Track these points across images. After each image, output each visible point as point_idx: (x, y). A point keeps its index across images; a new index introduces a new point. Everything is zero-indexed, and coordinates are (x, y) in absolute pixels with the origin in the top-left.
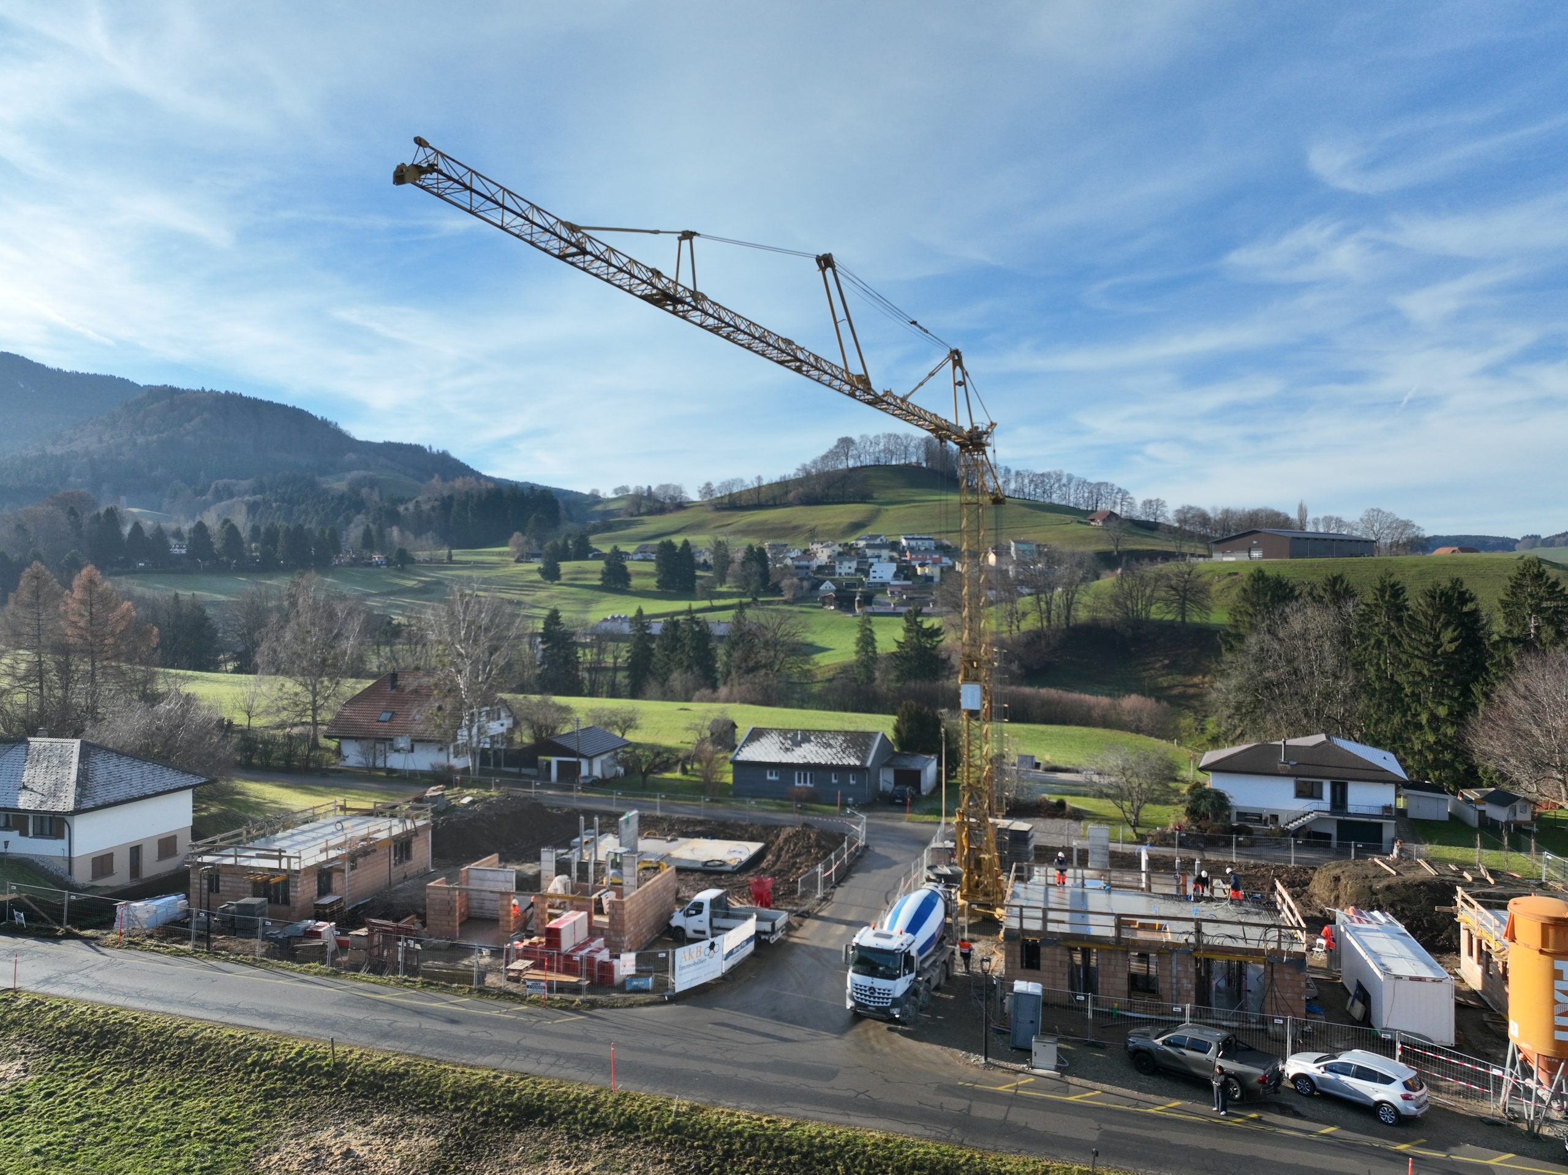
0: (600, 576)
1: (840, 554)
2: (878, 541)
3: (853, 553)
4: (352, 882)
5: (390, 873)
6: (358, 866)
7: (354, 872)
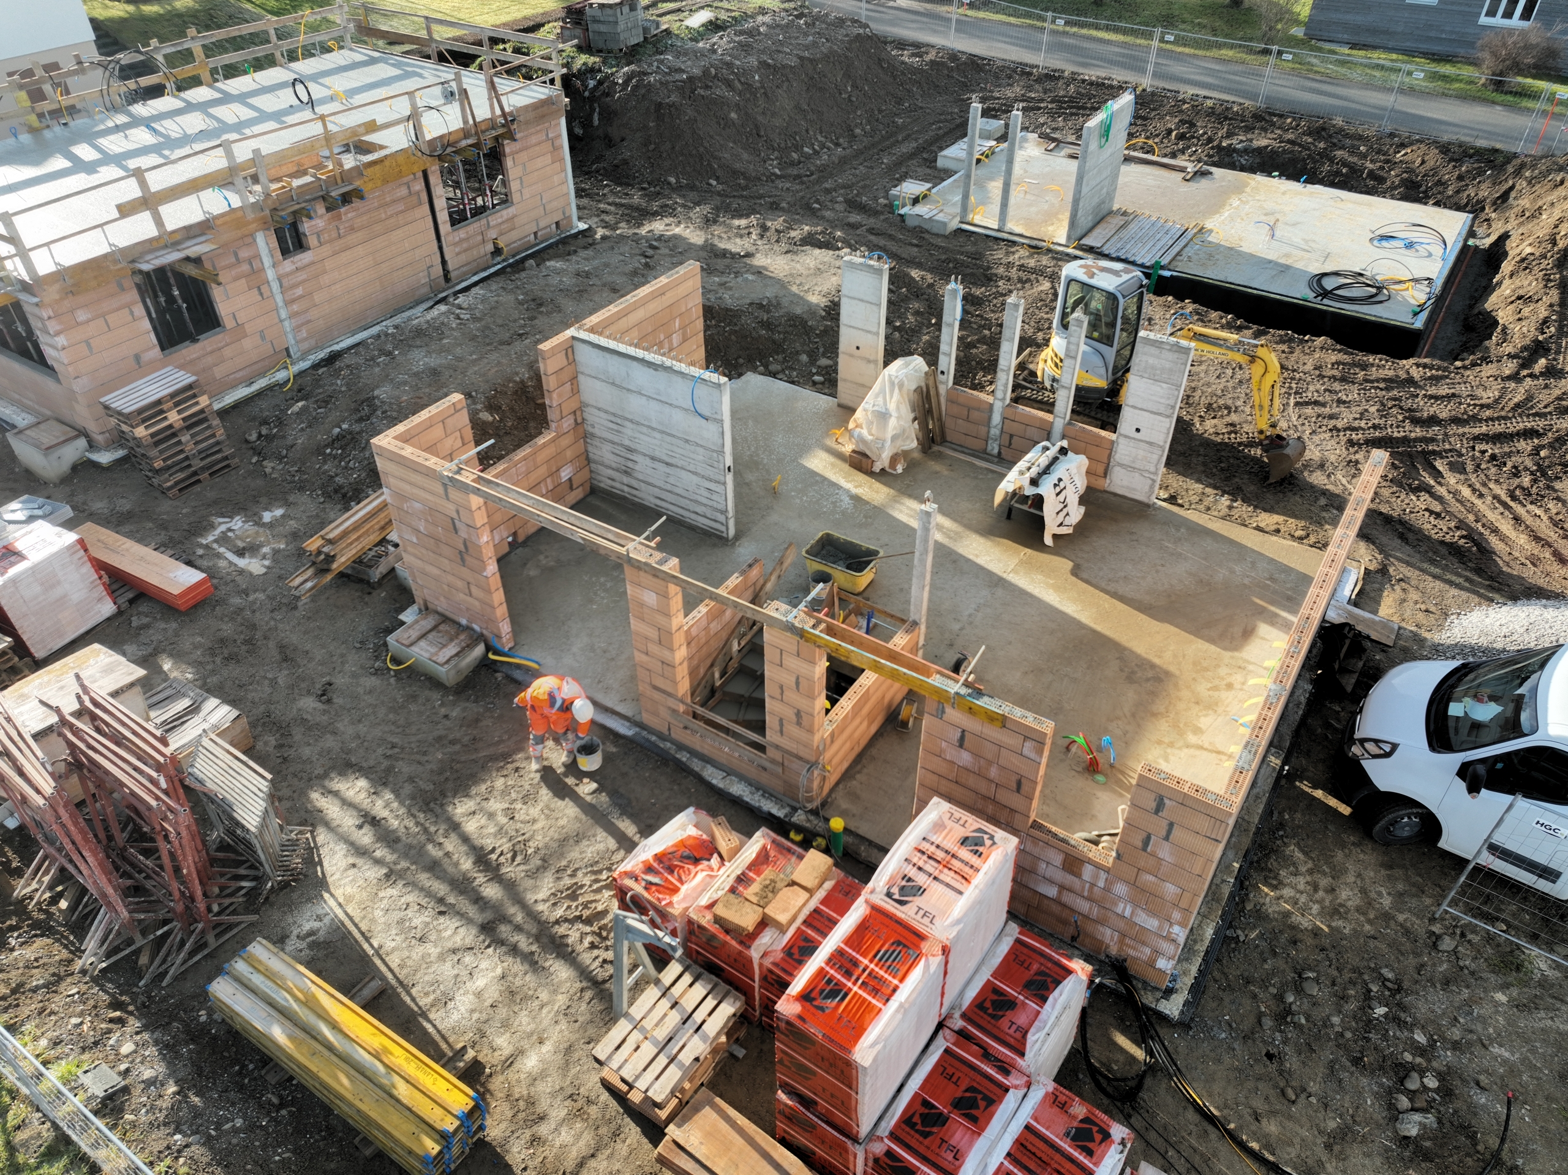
4: (299, 291)
5: (440, 248)
6: (312, 241)
7: (288, 265)
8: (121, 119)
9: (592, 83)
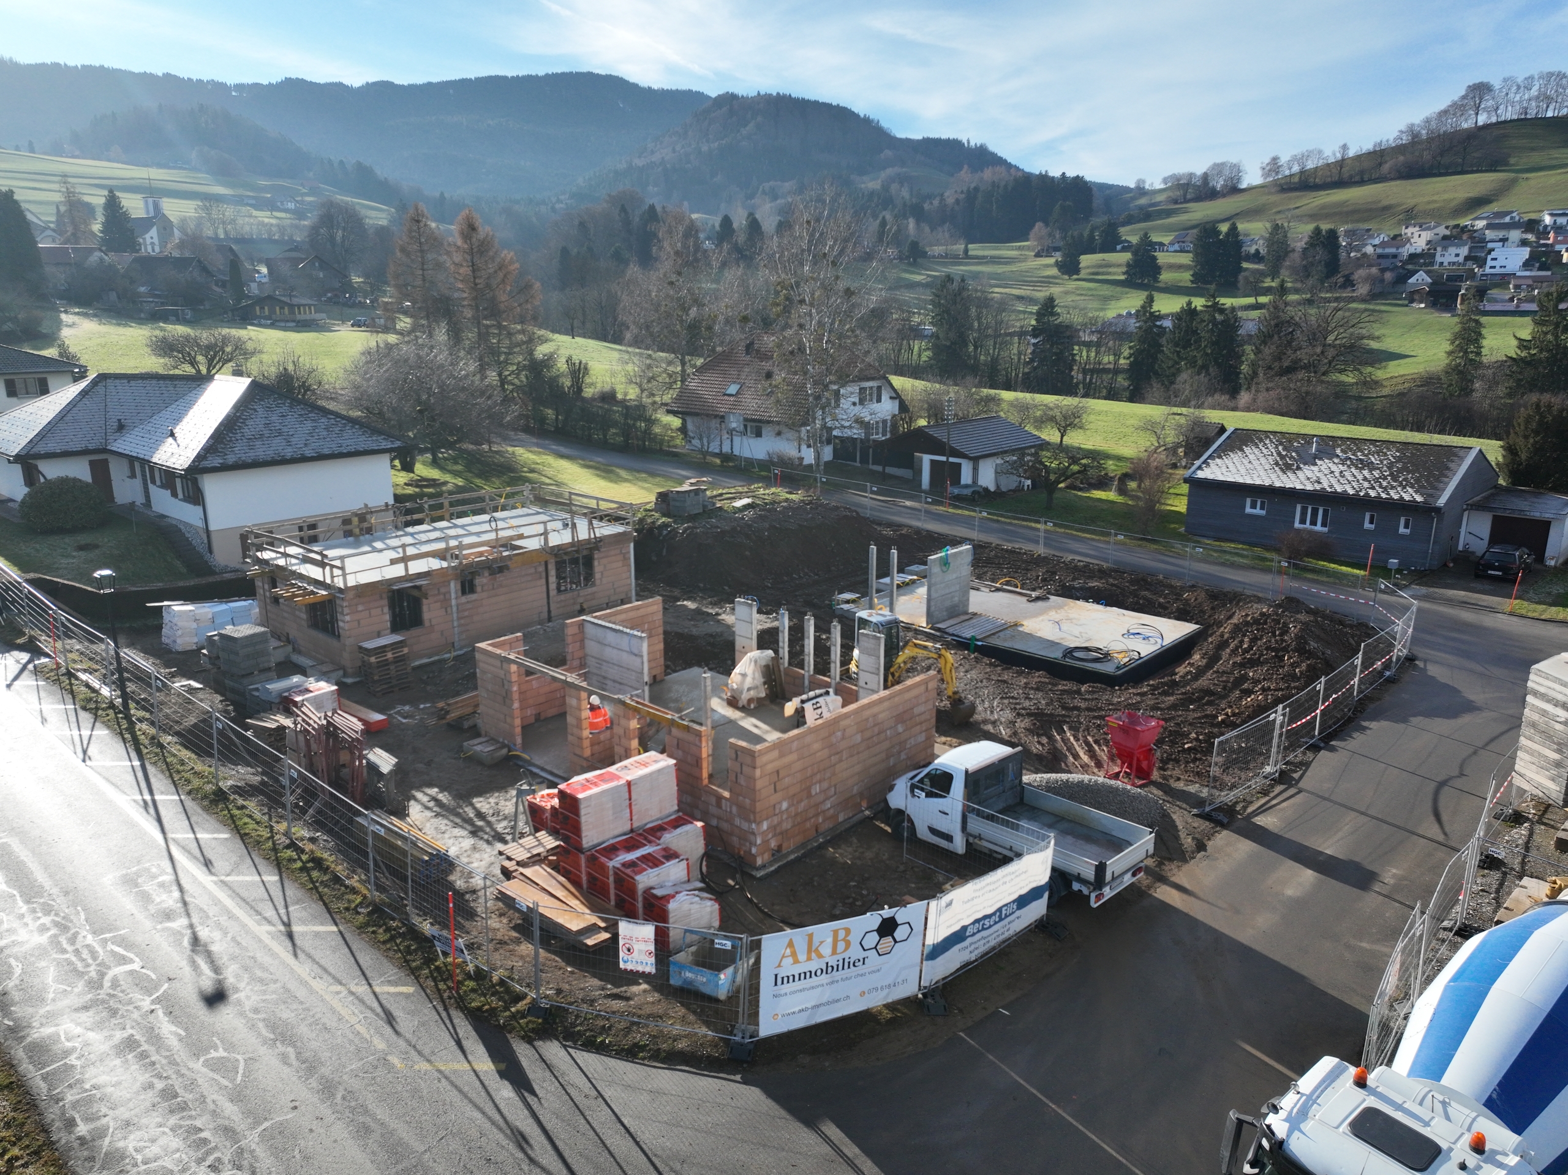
0: (1124, 269)
1: (1445, 238)
2: (1507, 219)
3: (1465, 237)
4: (466, 613)
5: (548, 603)
6: (479, 589)
7: (464, 599)
8: (401, 533)
9: (665, 532)
